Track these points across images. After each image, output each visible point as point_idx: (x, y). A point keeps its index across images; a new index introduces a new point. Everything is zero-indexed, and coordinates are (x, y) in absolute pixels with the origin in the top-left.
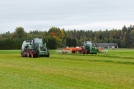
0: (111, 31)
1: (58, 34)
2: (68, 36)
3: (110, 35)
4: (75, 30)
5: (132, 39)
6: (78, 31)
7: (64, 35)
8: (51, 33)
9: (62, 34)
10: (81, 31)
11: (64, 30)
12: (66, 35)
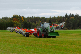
0: (57, 18)
1: (19, 20)
2: (26, 21)
3: (57, 21)
4: (33, 17)
5: (70, 23)
6: (35, 17)
7: (23, 20)
8: (14, 19)
9: (22, 19)
10: (37, 17)
11: (23, 17)
12: (24, 20)
